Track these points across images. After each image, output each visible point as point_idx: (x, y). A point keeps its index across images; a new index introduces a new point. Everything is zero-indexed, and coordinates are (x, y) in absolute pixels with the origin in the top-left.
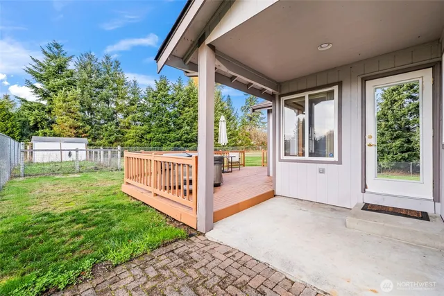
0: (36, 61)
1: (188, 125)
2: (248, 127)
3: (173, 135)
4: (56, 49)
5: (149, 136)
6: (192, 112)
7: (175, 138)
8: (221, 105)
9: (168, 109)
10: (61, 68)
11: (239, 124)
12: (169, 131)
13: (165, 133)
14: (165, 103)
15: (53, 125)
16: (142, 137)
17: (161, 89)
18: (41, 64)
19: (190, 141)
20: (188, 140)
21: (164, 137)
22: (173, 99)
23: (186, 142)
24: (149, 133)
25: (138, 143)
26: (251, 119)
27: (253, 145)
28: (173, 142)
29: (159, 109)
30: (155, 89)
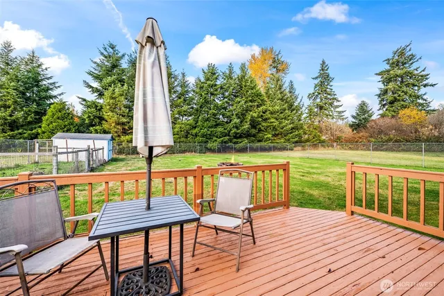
0: (95, 63)
1: (239, 118)
2: (318, 119)
3: (220, 129)
4: (111, 50)
5: (194, 131)
6: (243, 102)
7: (222, 133)
8: (281, 93)
9: (216, 100)
10: (114, 66)
11: (304, 116)
12: (217, 125)
13: (212, 127)
14: (212, 94)
15: (104, 122)
16: (188, 133)
17: (208, 79)
18: (98, 65)
19: (241, 137)
20: (238, 135)
21: (209, 132)
22: (221, 88)
23: (235, 137)
24: (195, 127)
25: (182, 139)
26: (321, 108)
27: (324, 141)
28: (220, 137)
29: (207, 102)
30: (203, 80)
